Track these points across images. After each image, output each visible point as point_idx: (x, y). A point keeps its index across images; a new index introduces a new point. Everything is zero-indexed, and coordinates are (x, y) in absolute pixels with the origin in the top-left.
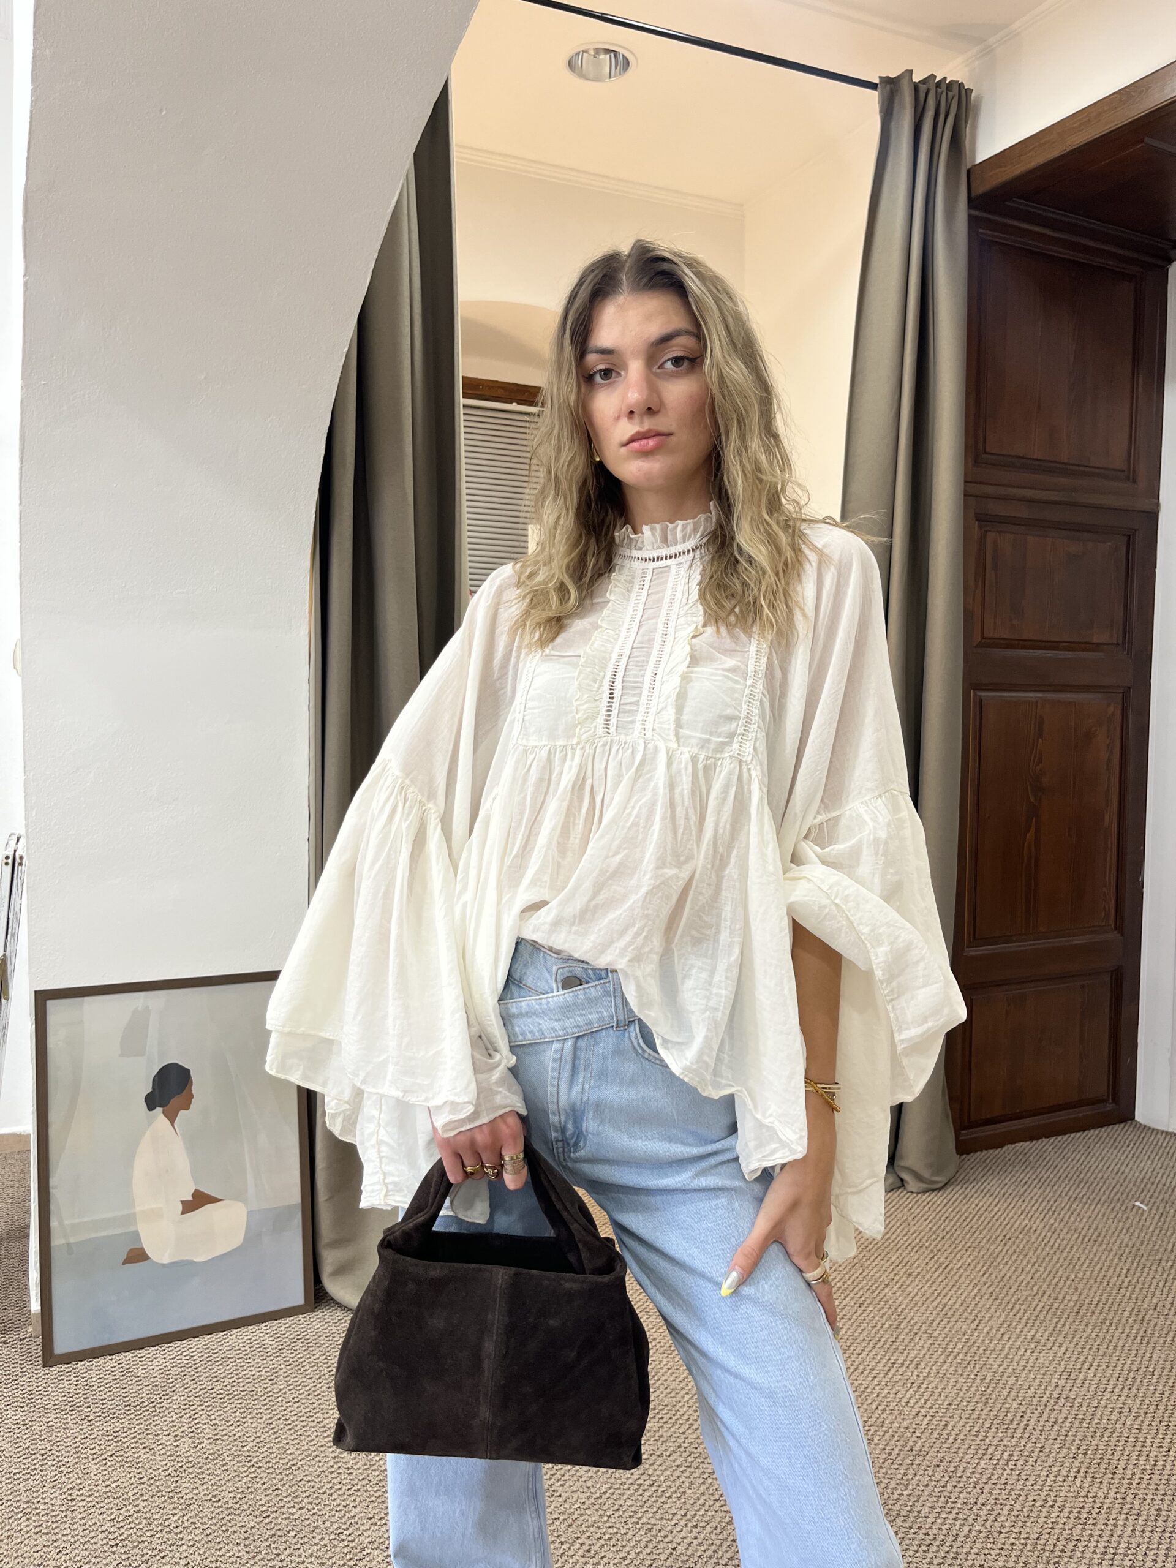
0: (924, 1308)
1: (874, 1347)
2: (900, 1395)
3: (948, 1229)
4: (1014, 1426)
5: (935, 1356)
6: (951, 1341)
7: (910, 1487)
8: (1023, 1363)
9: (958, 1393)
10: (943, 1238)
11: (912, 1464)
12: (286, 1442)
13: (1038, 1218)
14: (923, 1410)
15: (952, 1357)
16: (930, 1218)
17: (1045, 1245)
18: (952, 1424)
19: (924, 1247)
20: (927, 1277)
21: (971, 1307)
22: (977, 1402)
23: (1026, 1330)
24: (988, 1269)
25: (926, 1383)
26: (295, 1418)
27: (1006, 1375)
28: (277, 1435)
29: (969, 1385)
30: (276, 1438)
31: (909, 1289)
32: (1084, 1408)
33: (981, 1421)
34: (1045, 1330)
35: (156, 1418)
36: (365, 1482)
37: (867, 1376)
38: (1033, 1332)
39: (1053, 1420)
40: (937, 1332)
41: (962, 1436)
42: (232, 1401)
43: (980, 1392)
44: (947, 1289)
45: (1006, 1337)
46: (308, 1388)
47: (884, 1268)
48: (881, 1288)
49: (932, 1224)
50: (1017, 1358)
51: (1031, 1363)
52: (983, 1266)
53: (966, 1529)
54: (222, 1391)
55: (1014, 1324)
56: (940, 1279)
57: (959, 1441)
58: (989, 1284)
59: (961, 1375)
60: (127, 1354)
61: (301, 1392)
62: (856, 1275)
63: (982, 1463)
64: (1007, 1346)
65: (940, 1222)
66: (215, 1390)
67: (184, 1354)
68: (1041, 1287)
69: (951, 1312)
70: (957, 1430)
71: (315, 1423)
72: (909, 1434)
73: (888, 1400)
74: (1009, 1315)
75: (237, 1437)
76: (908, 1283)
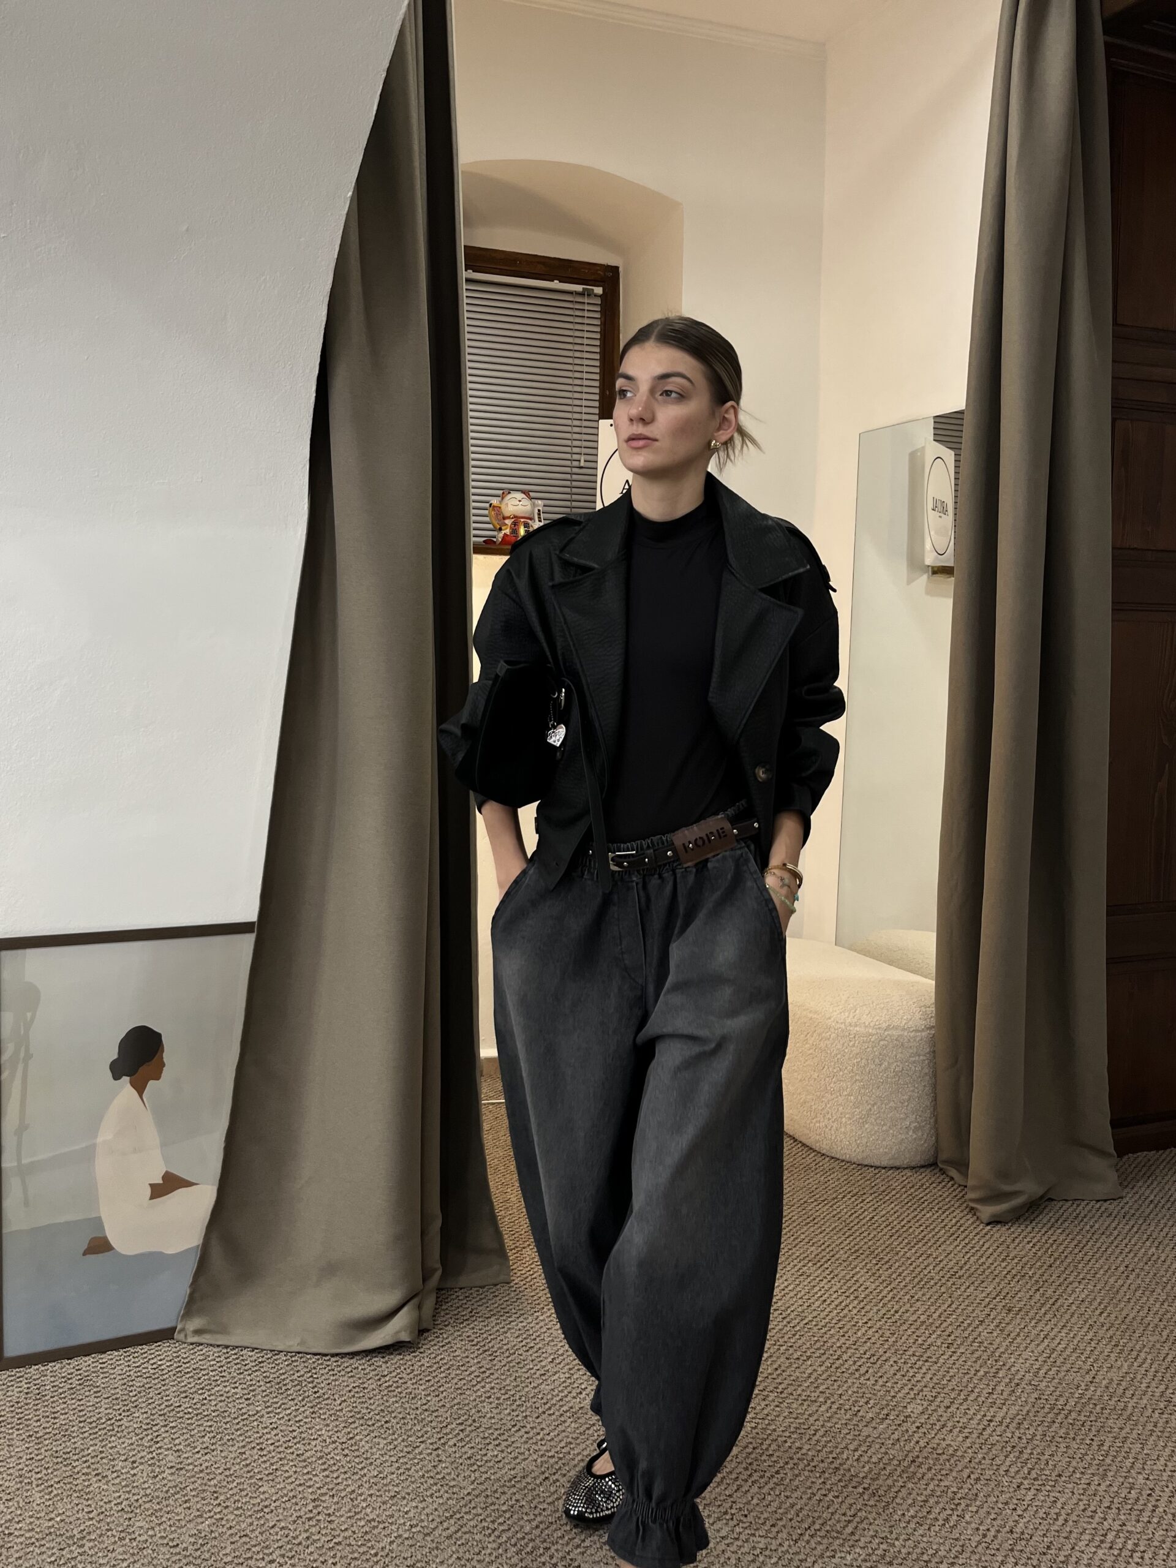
1: (966, 1400)
2: (998, 1461)
3: (1056, 1255)
5: (1040, 1414)
6: (1061, 1396)
8: (1150, 1427)
9: (1070, 1462)
10: (1051, 1266)
11: (1012, 1550)
12: (259, 1477)
14: (1026, 1482)
15: (1062, 1416)
16: (1035, 1240)
18: (1062, 1500)
19: (1027, 1277)
20: (1031, 1314)
22: (1093, 1474)
25: (1030, 1447)
26: (272, 1448)
27: (1128, 1442)
28: (249, 1468)
29: (1083, 1452)
30: (249, 1472)
31: (1010, 1328)
33: (1098, 1498)
35: (113, 1438)
36: (348, 1533)
37: (958, 1436)
40: (1044, 1384)
42: (199, 1423)
43: (1097, 1462)
44: (1056, 1330)
46: (288, 1412)
47: (978, 1301)
48: (974, 1325)
49: (1037, 1248)
50: (1143, 1420)
54: (190, 1410)
56: (1048, 1317)
57: (1071, 1523)
58: (1108, 1325)
59: (1074, 1439)
60: (87, 1358)
61: (281, 1416)
62: (944, 1307)
64: (1130, 1405)
65: (1047, 1246)
66: (182, 1408)
67: (152, 1362)
71: (294, 1456)
73: (983, 1467)
75: (203, 1467)
76: (1007, 1320)
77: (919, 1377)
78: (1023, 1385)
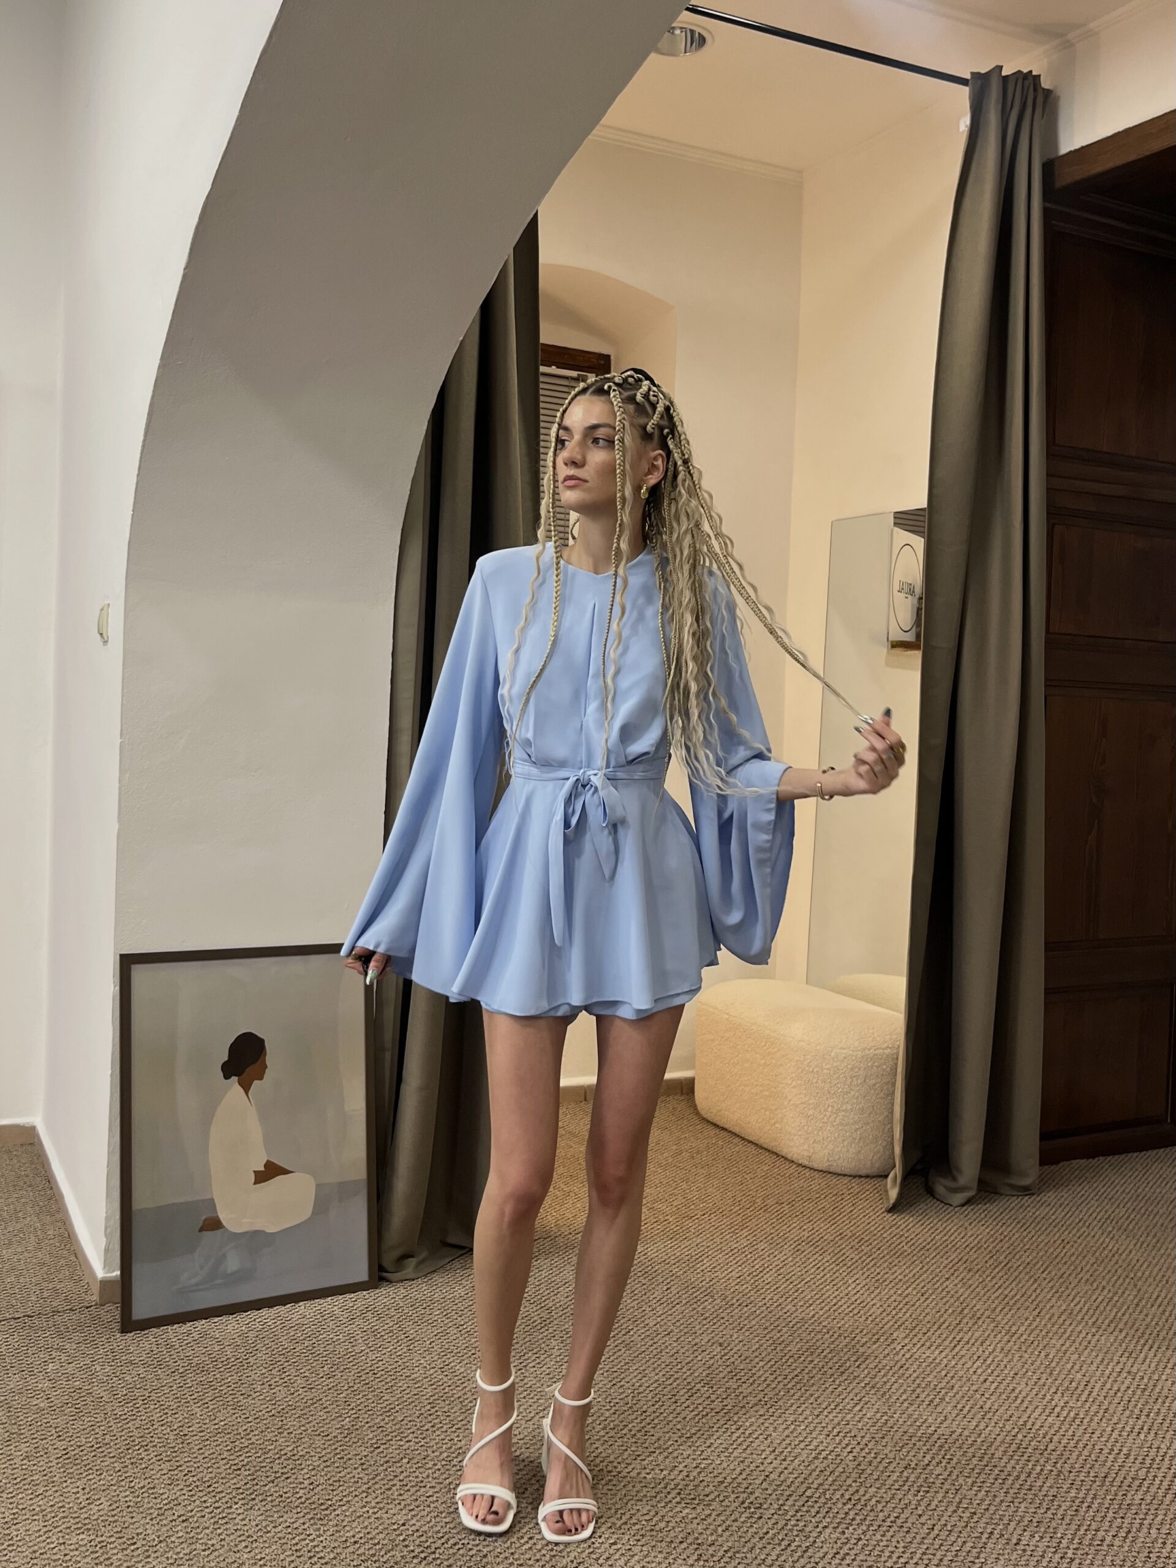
0: (986, 1297)
1: (939, 1328)
2: (967, 1366)
3: (1005, 1234)
4: (1079, 1391)
5: (999, 1336)
7: (983, 1435)
8: (1085, 1343)
9: (1023, 1366)
10: (1001, 1241)
13: (1096, 1225)
14: (989, 1378)
15: (1015, 1337)
16: (988, 1223)
17: (1104, 1249)
18: (1019, 1389)
19: (983, 1249)
20: (988, 1272)
21: (1033, 1297)
22: (1042, 1373)
23: (1086, 1317)
24: (1047, 1267)
25: (991, 1357)
27: (1069, 1353)
29: (1034, 1359)
31: (970, 1282)
32: (1146, 1380)
33: (1046, 1387)
34: (1106, 1319)
37: (934, 1351)
38: (1094, 1319)
39: (1116, 1389)
40: (1000, 1317)
41: (1029, 1399)
43: (1045, 1365)
44: (1007, 1283)
45: (1068, 1323)
47: (944, 1265)
48: (941, 1281)
50: (1079, 1339)
51: (1093, 1343)
52: (1042, 1265)
53: (1038, 1468)
55: (1075, 1312)
56: (1000, 1274)
57: (1026, 1402)
58: (1048, 1280)
59: (1026, 1352)
63: (1050, 1419)
64: (1069, 1330)
65: (998, 1227)
68: (1101, 1283)
69: (1013, 1301)
70: (1024, 1394)
72: (979, 1396)
74: (1069, 1304)
76: (968, 1277)
77: (900, 1315)
78: (984, 1318)
